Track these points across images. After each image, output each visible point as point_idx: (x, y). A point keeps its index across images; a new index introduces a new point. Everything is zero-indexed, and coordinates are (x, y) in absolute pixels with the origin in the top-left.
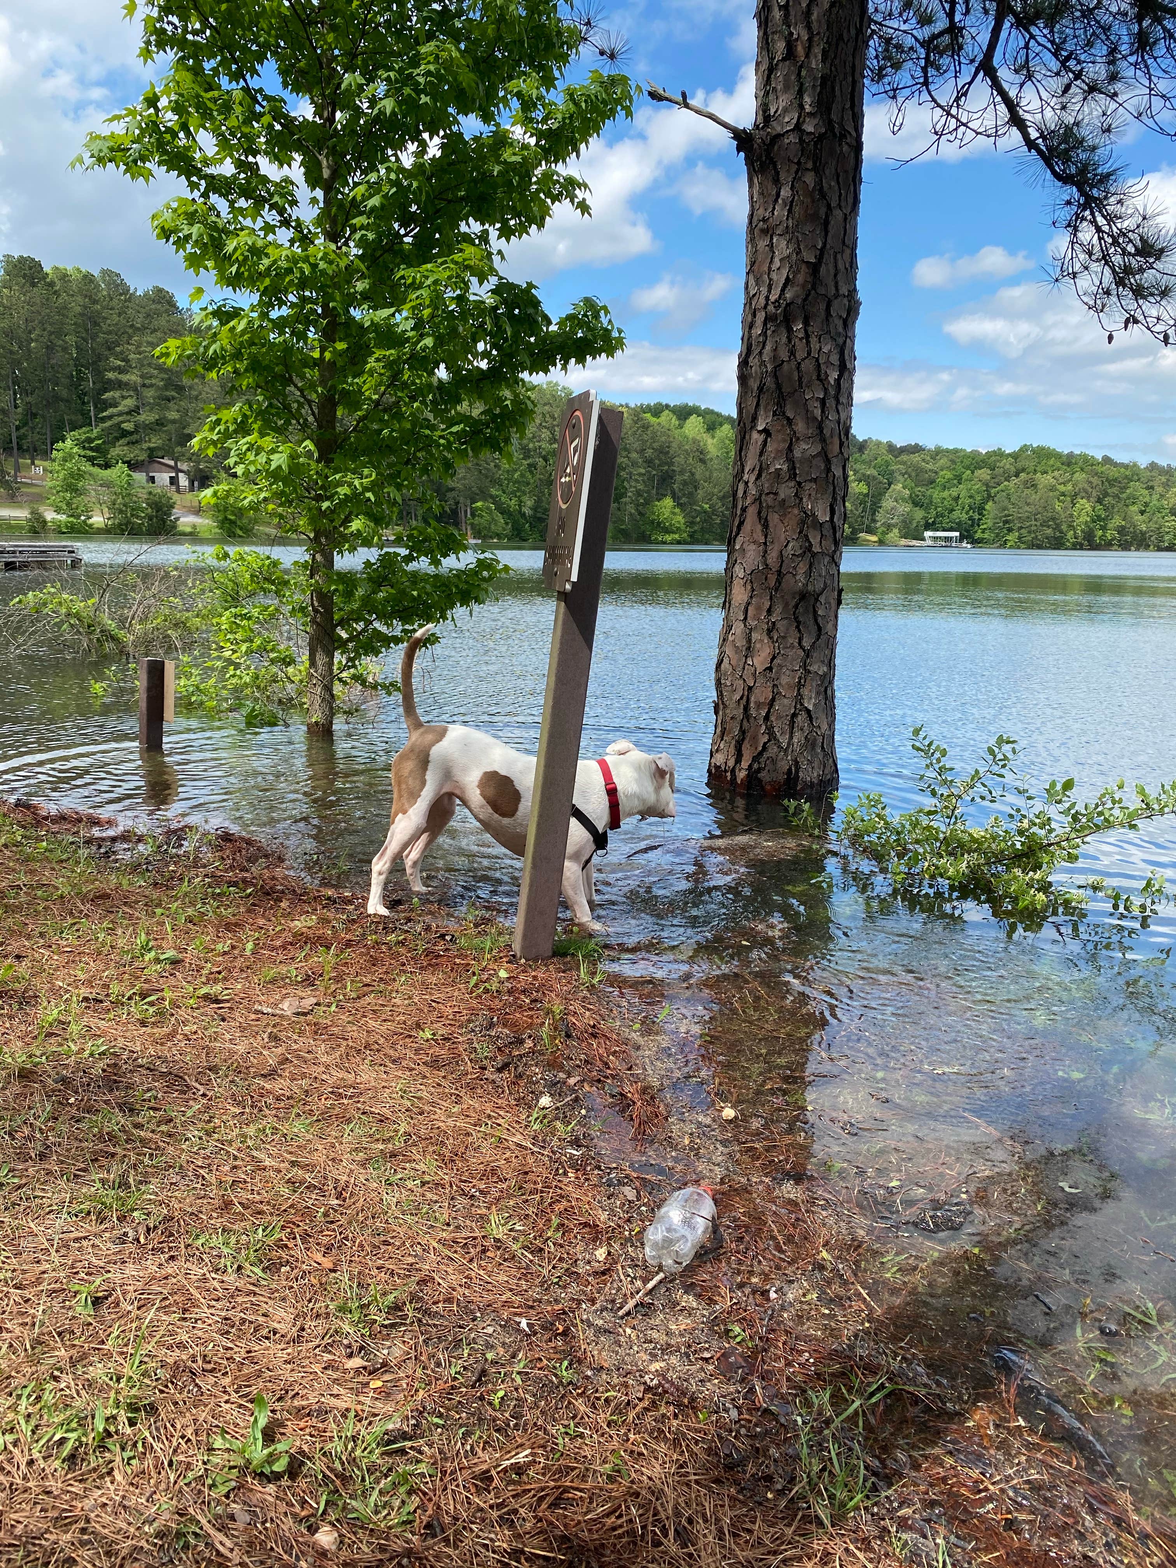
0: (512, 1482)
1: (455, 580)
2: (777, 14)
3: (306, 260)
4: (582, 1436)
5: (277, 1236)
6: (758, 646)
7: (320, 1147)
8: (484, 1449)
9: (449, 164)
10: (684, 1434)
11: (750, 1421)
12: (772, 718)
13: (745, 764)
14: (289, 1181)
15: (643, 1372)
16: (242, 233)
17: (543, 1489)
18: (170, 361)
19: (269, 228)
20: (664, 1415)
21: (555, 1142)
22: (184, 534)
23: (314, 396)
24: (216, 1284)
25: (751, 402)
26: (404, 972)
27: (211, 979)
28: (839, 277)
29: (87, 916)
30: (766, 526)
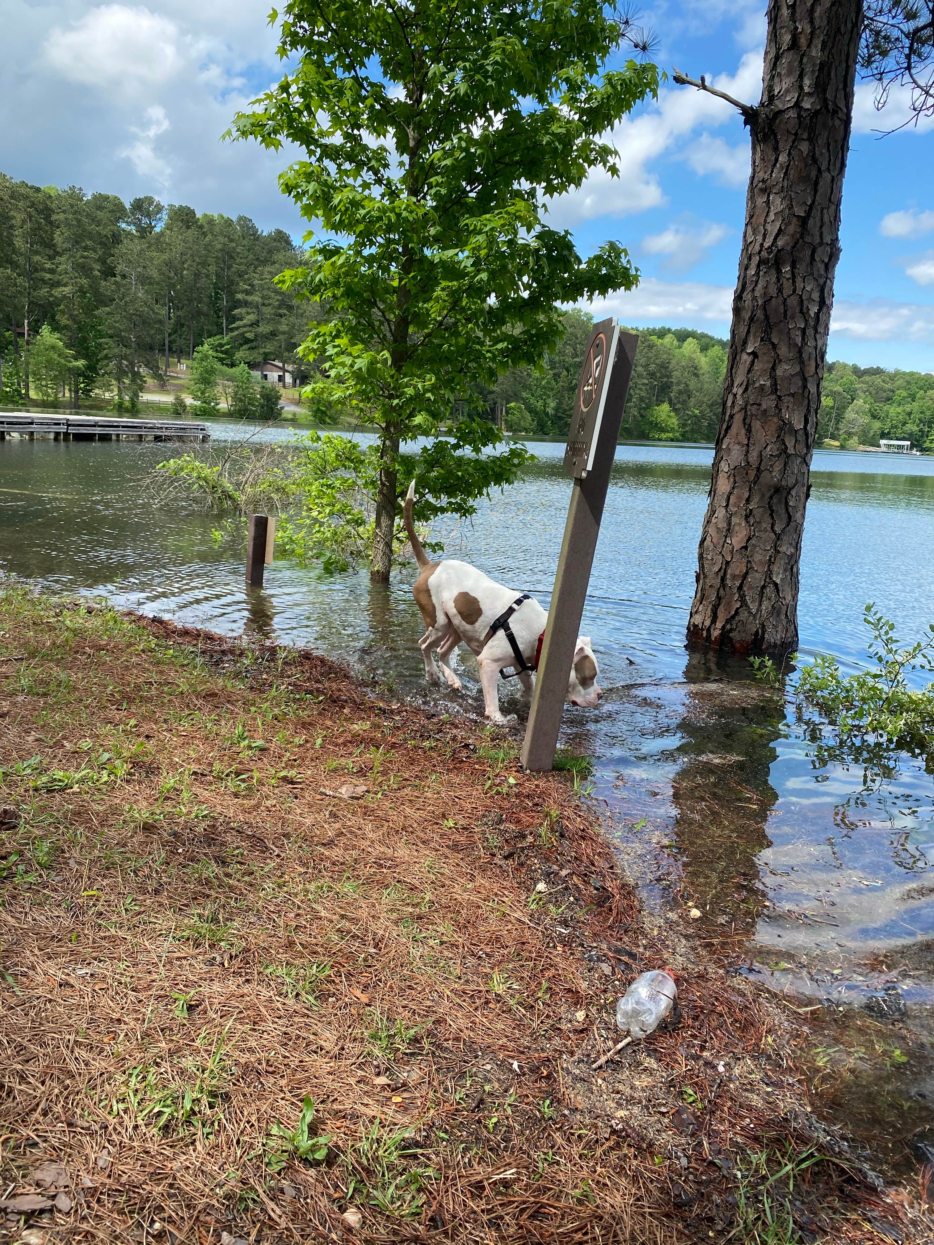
0: (499, 1193)
1: (492, 465)
2: (785, 12)
3: (393, 210)
4: (558, 1163)
5: (327, 973)
6: (737, 528)
7: (364, 906)
8: (479, 1163)
9: (509, 135)
10: (641, 1173)
11: (698, 1170)
12: (745, 589)
13: (719, 625)
14: (338, 930)
15: (610, 1117)
16: (345, 190)
17: (524, 1202)
18: (285, 287)
19: (366, 185)
20: (626, 1155)
21: (548, 920)
22: (286, 420)
23: (392, 316)
24: (279, 1005)
25: (743, 330)
26: (435, 772)
27: (289, 765)
28: (824, 229)
29: (199, 709)
30: (749, 430)
